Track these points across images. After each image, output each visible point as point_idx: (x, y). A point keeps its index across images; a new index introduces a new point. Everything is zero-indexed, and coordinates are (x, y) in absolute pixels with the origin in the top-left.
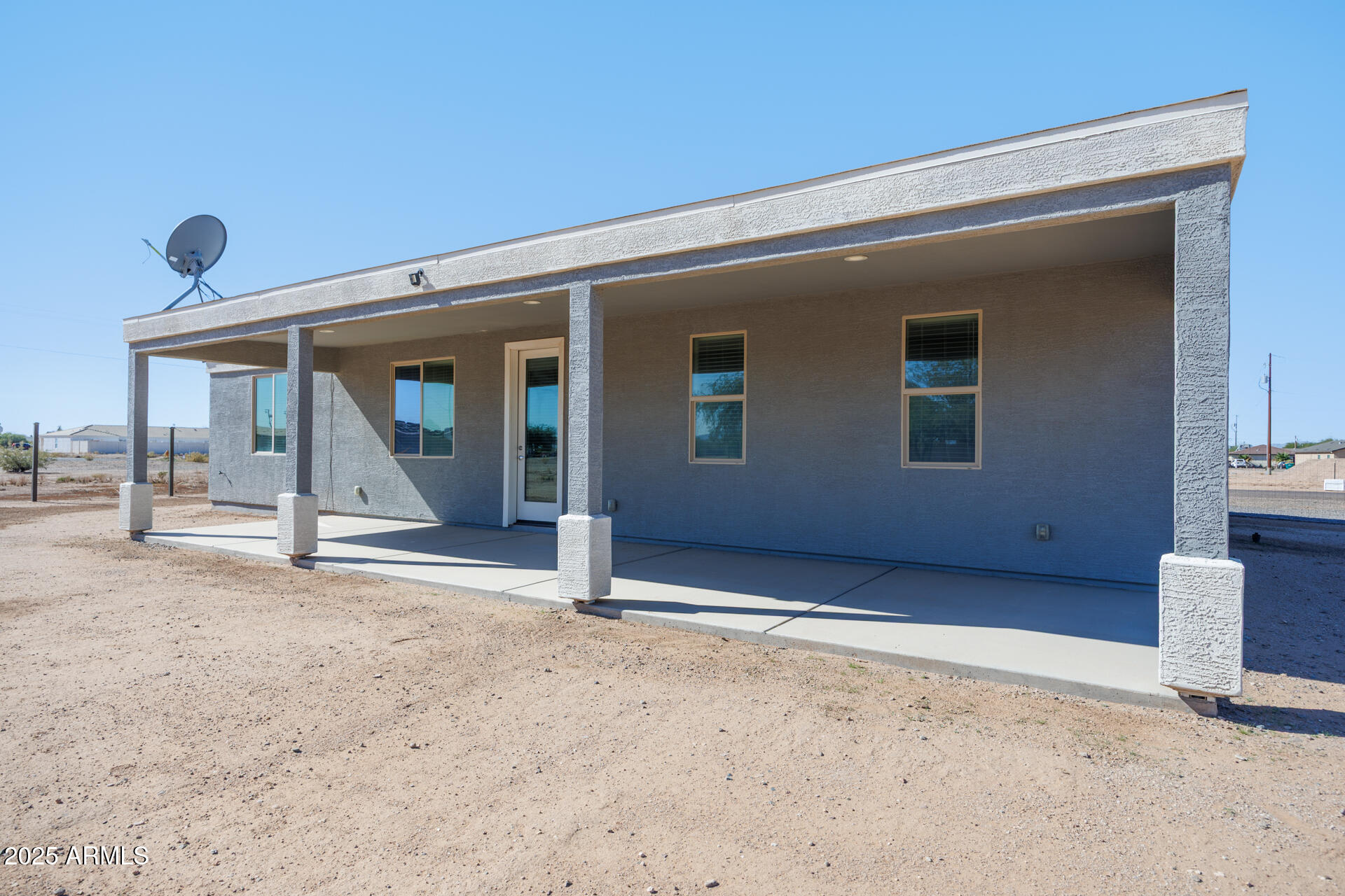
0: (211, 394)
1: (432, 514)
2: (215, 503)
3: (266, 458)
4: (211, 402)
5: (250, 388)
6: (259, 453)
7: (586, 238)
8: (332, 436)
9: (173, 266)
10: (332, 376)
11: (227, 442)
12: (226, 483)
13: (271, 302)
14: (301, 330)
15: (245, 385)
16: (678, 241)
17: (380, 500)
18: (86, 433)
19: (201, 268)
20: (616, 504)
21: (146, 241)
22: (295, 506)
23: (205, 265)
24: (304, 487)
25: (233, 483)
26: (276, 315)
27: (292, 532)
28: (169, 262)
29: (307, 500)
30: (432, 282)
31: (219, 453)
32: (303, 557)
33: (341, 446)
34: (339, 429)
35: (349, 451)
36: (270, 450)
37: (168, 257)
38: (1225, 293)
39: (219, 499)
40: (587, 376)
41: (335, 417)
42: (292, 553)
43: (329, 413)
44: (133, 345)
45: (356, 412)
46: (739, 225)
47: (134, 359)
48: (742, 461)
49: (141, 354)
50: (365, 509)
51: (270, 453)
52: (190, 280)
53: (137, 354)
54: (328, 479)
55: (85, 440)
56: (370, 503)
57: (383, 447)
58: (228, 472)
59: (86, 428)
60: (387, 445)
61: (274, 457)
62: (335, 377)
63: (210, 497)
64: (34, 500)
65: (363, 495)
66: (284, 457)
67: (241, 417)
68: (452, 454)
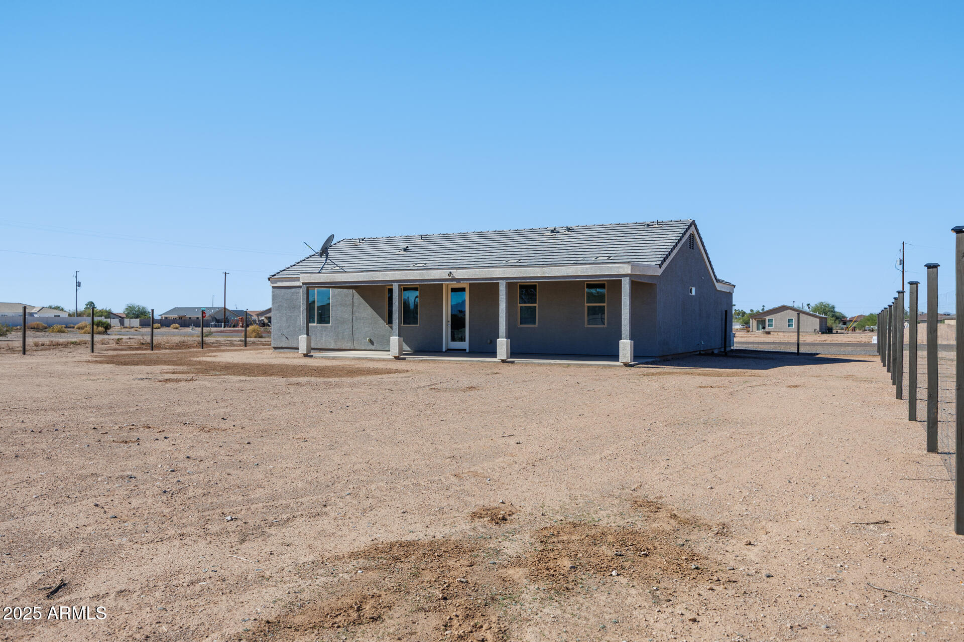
1: (408, 348)
2: (275, 348)
3: (313, 326)
6: (309, 324)
7: (504, 270)
8: (353, 317)
10: (346, 291)
11: (284, 319)
12: (284, 338)
13: (386, 275)
14: (399, 285)
15: (297, 293)
16: (529, 274)
17: (380, 343)
20: (491, 341)
25: (289, 338)
30: (454, 275)
31: (279, 325)
33: (358, 321)
34: (357, 314)
35: (363, 323)
39: (279, 346)
40: (505, 304)
41: (354, 309)
43: (351, 306)
45: (367, 306)
46: (544, 273)
48: (536, 326)
50: (373, 347)
51: (315, 324)
54: (351, 336)
56: (375, 344)
57: (382, 321)
58: (285, 333)
60: (384, 320)
61: (317, 326)
62: (354, 291)
63: (272, 346)
64: (152, 350)
65: (371, 342)
66: (324, 326)
67: (294, 307)
68: (418, 324)
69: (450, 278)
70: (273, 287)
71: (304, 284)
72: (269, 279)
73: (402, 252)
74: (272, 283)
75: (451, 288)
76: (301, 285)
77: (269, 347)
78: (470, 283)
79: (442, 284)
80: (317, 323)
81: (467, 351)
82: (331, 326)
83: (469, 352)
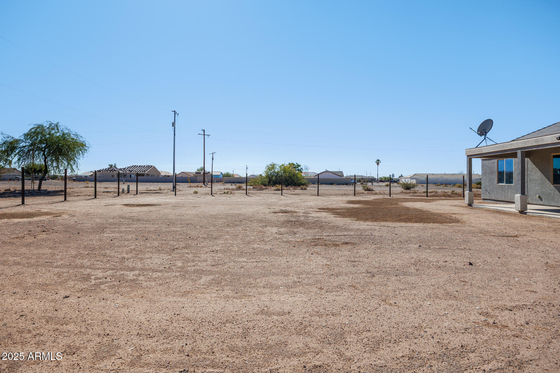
0: (482, 166)
2: (484, 199)
3: (502, 185)
4: (482, 168)
5: (496, 164)
6: (499, 184)
8: (527, 178)
9: (479, 134)
10: (527, 159)
11: (488, 180)
12: (488, 193)
14: (521, 152)
15: (494, 163)
17: (547, 199)
18: (414, 177)
19: (486, 133)
21: (470, 128)
22: (520, 198)
23: (487, 132)
24: (523, 193)
25: (490, 193)
26: (513, 148)
27: (520, 205)
28: (478, 133)
29: (524, 196)
31: (485, 184)
32: (523, 211)
33: (532, 181)
34: (530, 176)
35: (535, 183)
37: (478, 132)
39: (485, 198)
42: (520, 210)
44: (468, 156)
45: (537, 171)
47: (468, 160)
49: (470, 158)
51: (504, 184)
52: (483, 137)
53: (469, 158)
55: (414, 179)
56: (543, 201)
57: (548, 182)
58: (488, 190)
59: (415, 175)
60: (550, 182)
63: (482, 198)
64: (427, 197)
65: (540, 198)
66: (510, 185)
67: (493, 173)
77: (480, 198)
80: (506, 183)
82: (514, 186)
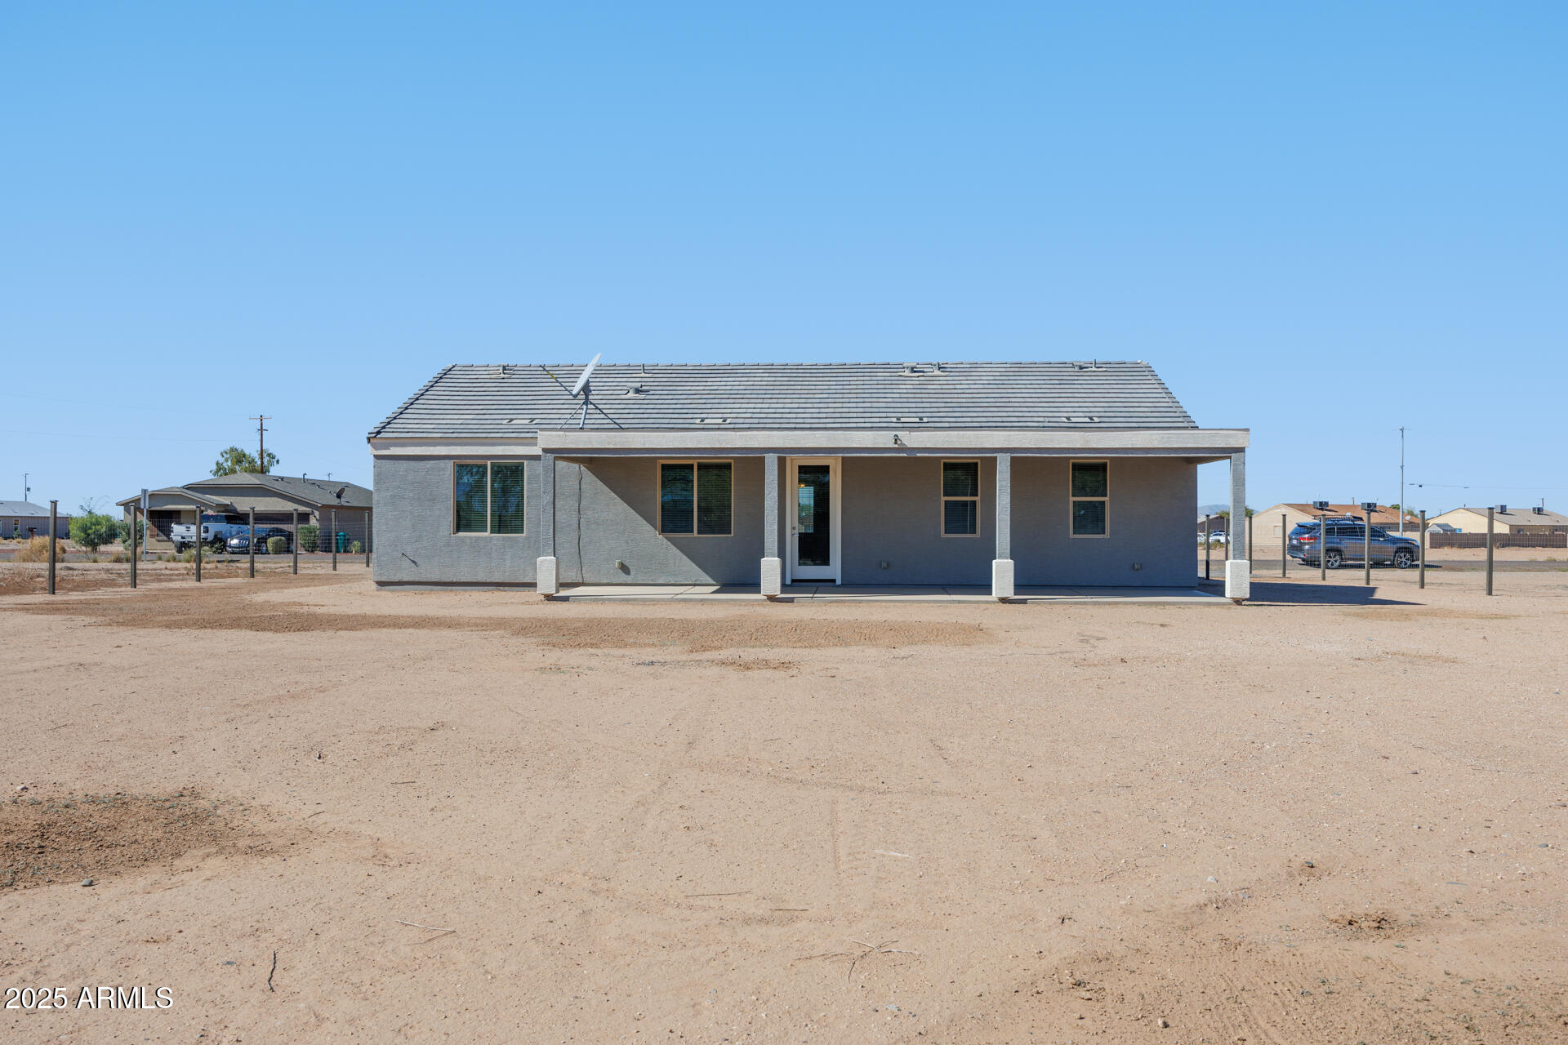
1: (707, 579)
2: (384, 584)
3: (481, 539)
6: (461, 534)
8: (578, 520)
10: (580, 468)
11: (406, 523)
12: (407, 563)
15: (440, 471)
17: (645, 571)
20: (888, 564)
25: (419, 563)
30: (905, 442)
31: (391, 533)
33: (593, 527)
34: (589, 513)
35: (605, 532)
36: (486, 531)
38: (1244, 485)
41: (583, 503)
43: (576, 498)
50: (628, 579)
51: (487, 534)
54: (576, 556)
56: (632, 573)
57: (648, 528)
58: (410, 553)
60: (654, 526)
61: (491, 538)
62: (583, 468)
65: (624, 569)
66: (510, 538)
67: (434, 500)
68: (730, 533)
69: (896, 446)
70: (376, 457)
71: (545, 450)
72: (369, 439)
73: (631, 395)
74: (375, 447)
75: (800, 467)
76: (540, 452)
78: (843, 458)
79: (785, 457)
80: (491, 533)
81: (839, 582)
82: (527, 538)
83: (843, 585)
